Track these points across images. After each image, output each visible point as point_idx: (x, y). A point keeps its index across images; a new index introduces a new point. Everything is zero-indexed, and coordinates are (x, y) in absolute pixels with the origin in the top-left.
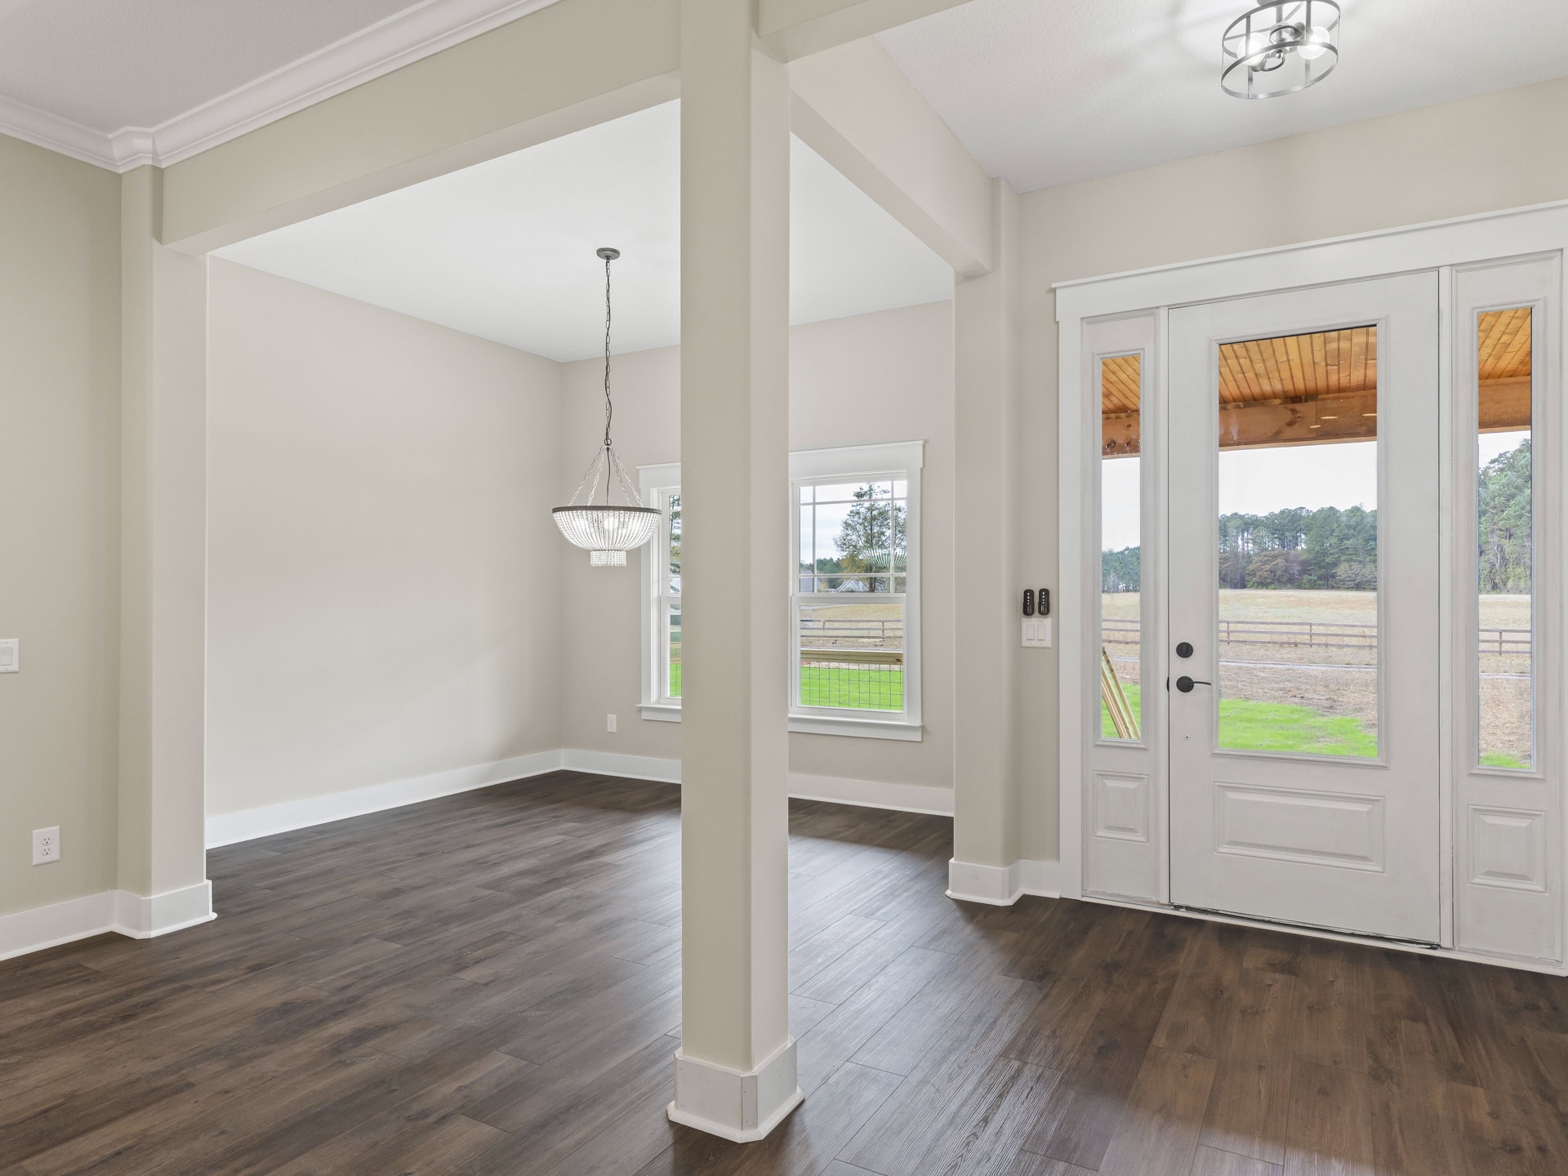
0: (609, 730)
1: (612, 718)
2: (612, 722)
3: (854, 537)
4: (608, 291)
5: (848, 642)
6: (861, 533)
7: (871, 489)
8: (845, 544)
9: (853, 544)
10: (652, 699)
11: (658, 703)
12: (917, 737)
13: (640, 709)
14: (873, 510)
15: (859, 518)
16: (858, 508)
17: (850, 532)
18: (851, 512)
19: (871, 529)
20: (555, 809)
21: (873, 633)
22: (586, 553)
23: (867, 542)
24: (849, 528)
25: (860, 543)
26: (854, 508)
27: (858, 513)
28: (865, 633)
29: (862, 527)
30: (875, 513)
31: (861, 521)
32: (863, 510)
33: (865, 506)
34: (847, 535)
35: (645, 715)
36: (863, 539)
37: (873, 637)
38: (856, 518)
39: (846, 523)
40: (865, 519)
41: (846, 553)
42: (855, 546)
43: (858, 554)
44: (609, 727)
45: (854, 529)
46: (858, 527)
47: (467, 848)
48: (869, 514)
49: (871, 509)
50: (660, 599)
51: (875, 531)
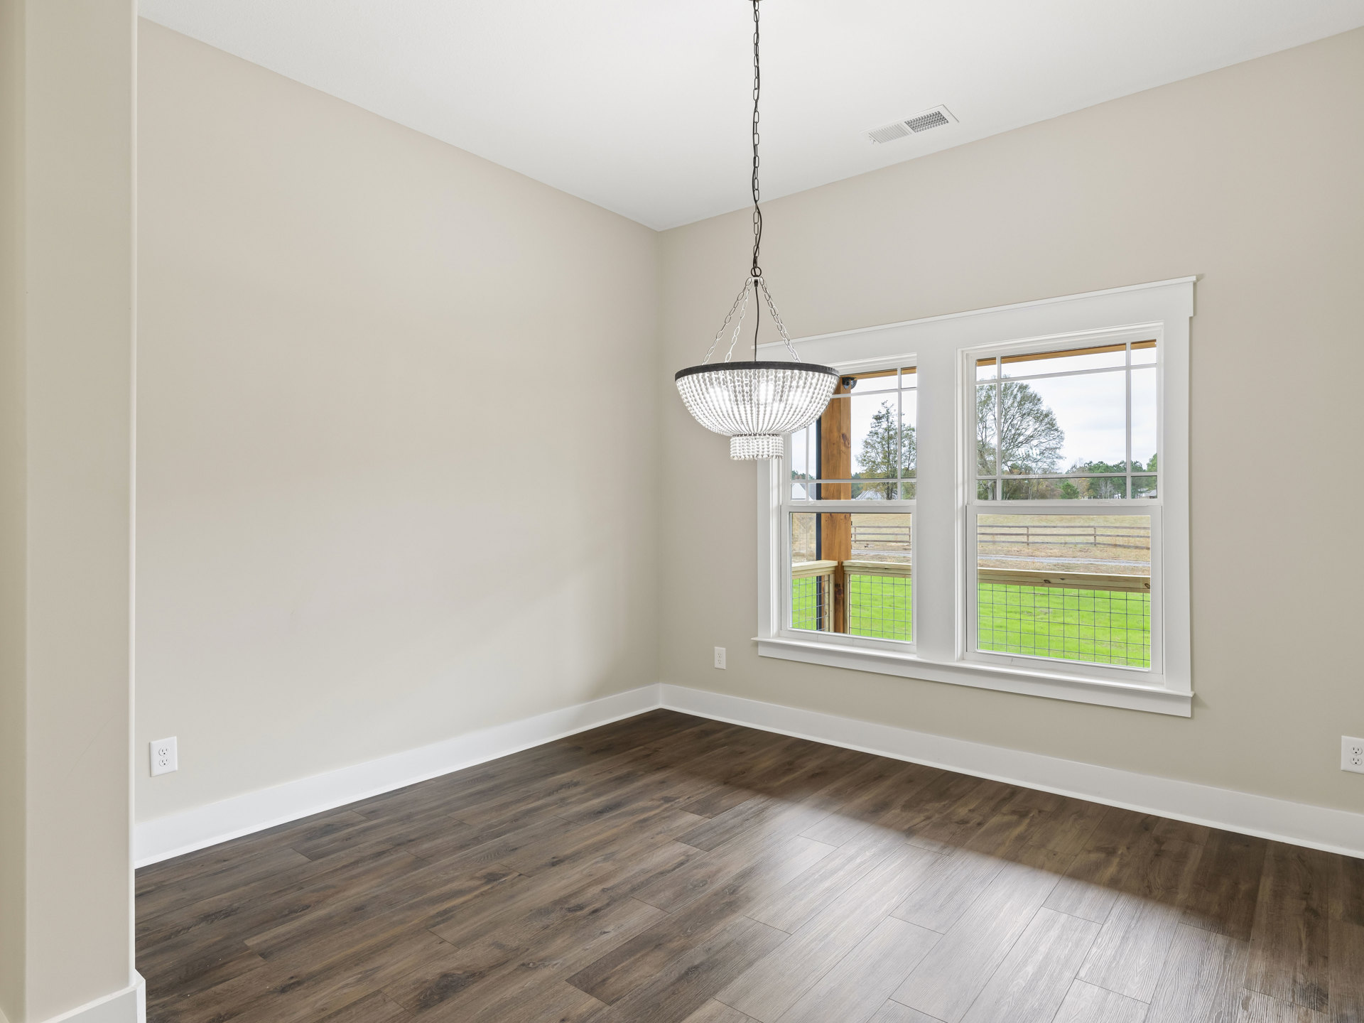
0: (717, 665)
1: (720, 652)
2: (720, 657)
3: (873, 454)
4: (756, 44)
5: (877, 545)
6: (879, 451)
7: (888, 413)
8: (865, 460)
9: (873, 460)
10: (771, 632)
11: (779, 635)
12: (1185, 710)
13: (757, 644)
14: (889, 431)
15: (878, 437)
16: (877, 428)
17: (869, 450)
18: (871, 433)
19: (888, 448)
20: (662, 782)
21: (899, 538)
22: (724, 440)
23: (884, 458)
24: (869, 446)
25: (879, 459)
26: (873, 429)
27: (876, 433)
28: (891, 538)
29: (880, 445)
30: (891, 433)
31: (879, 440)
32: (881, 431)
33: (882, 427)
34: (867, 452)
35: (762, 651)
36: (881, 455)
37: (900, 542)
38: (875, 438)
39: (866, 442)
40: (883, 438)
41: (865, 468)
42: (874, 462)
43: (876, 470)
44: (716, 662)
45: (873, 447)
46: (876, 445)
47: (553, 864)
48: (886, 434)
49: (888, 430)
50: (780, 508)
51: (892, 449)
